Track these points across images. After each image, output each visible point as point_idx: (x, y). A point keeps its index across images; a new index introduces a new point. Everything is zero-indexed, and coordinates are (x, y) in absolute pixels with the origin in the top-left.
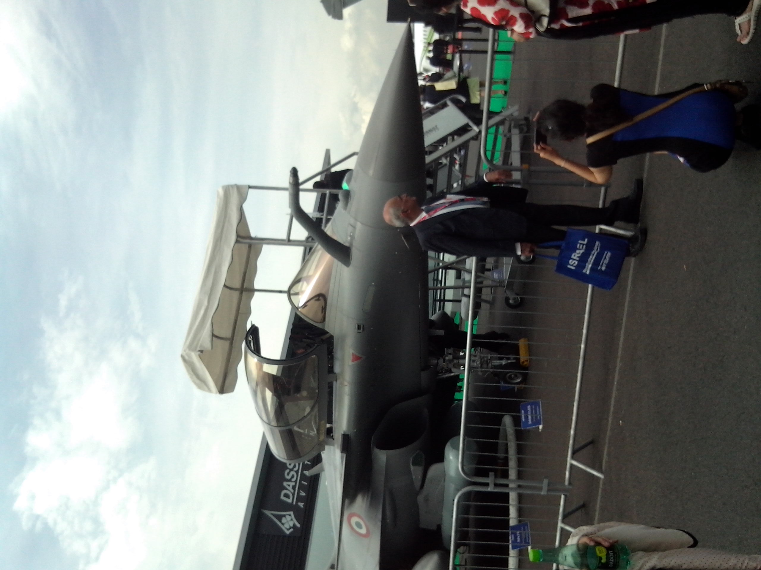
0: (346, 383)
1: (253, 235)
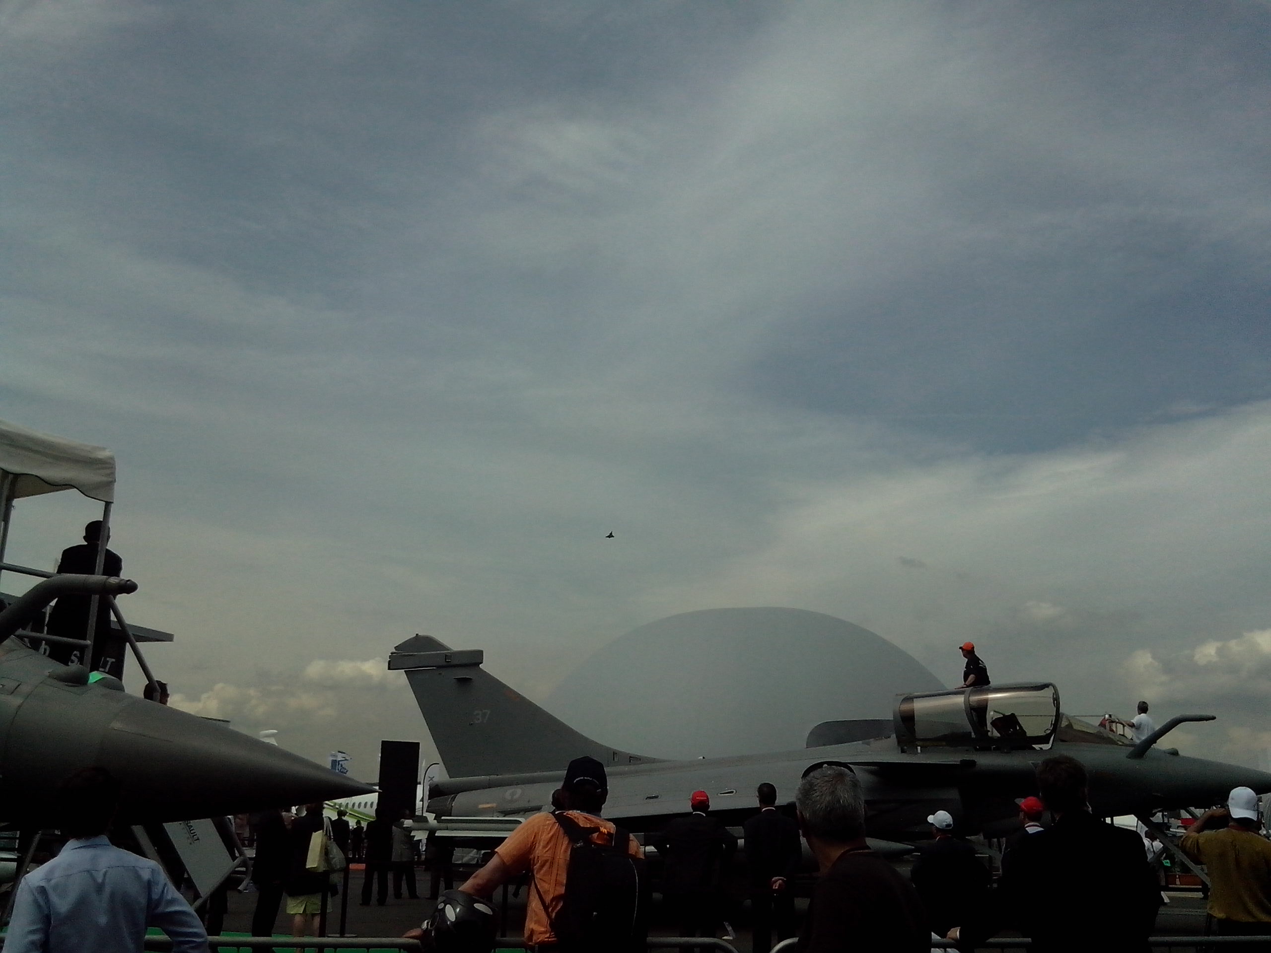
1: (16, 502)
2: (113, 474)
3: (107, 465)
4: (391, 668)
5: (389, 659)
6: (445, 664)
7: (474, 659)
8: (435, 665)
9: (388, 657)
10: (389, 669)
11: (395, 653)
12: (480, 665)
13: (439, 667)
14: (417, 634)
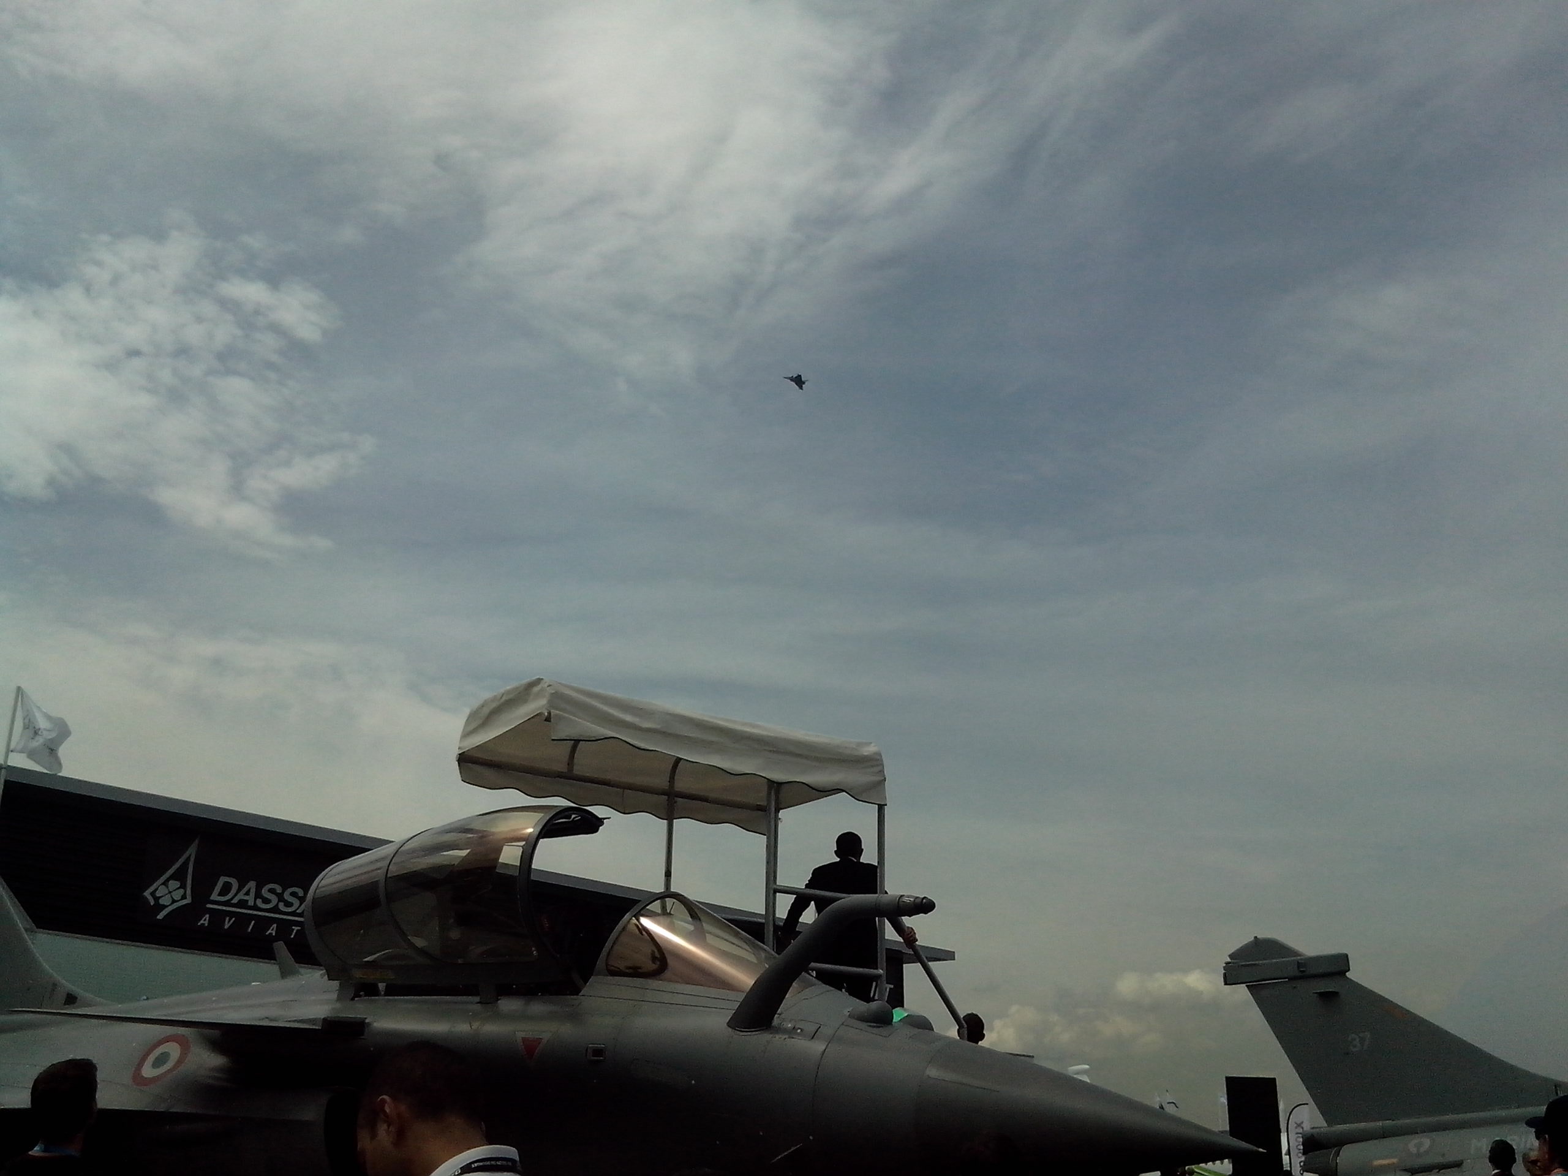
0: (475, 1025)
1: (782, 814)
2: (882, 771)
3: (874, 762)
4: (1228, 983)
5: (1224, 971)
6: (1298, 974)
7: (1338, 966)
8: (1286, 976)
9: (1223, 969)
10: (1226, 984)
11: (1229, 963)
12: (1347, 974)
13: (1292, 979)
14: (1256, 937)
